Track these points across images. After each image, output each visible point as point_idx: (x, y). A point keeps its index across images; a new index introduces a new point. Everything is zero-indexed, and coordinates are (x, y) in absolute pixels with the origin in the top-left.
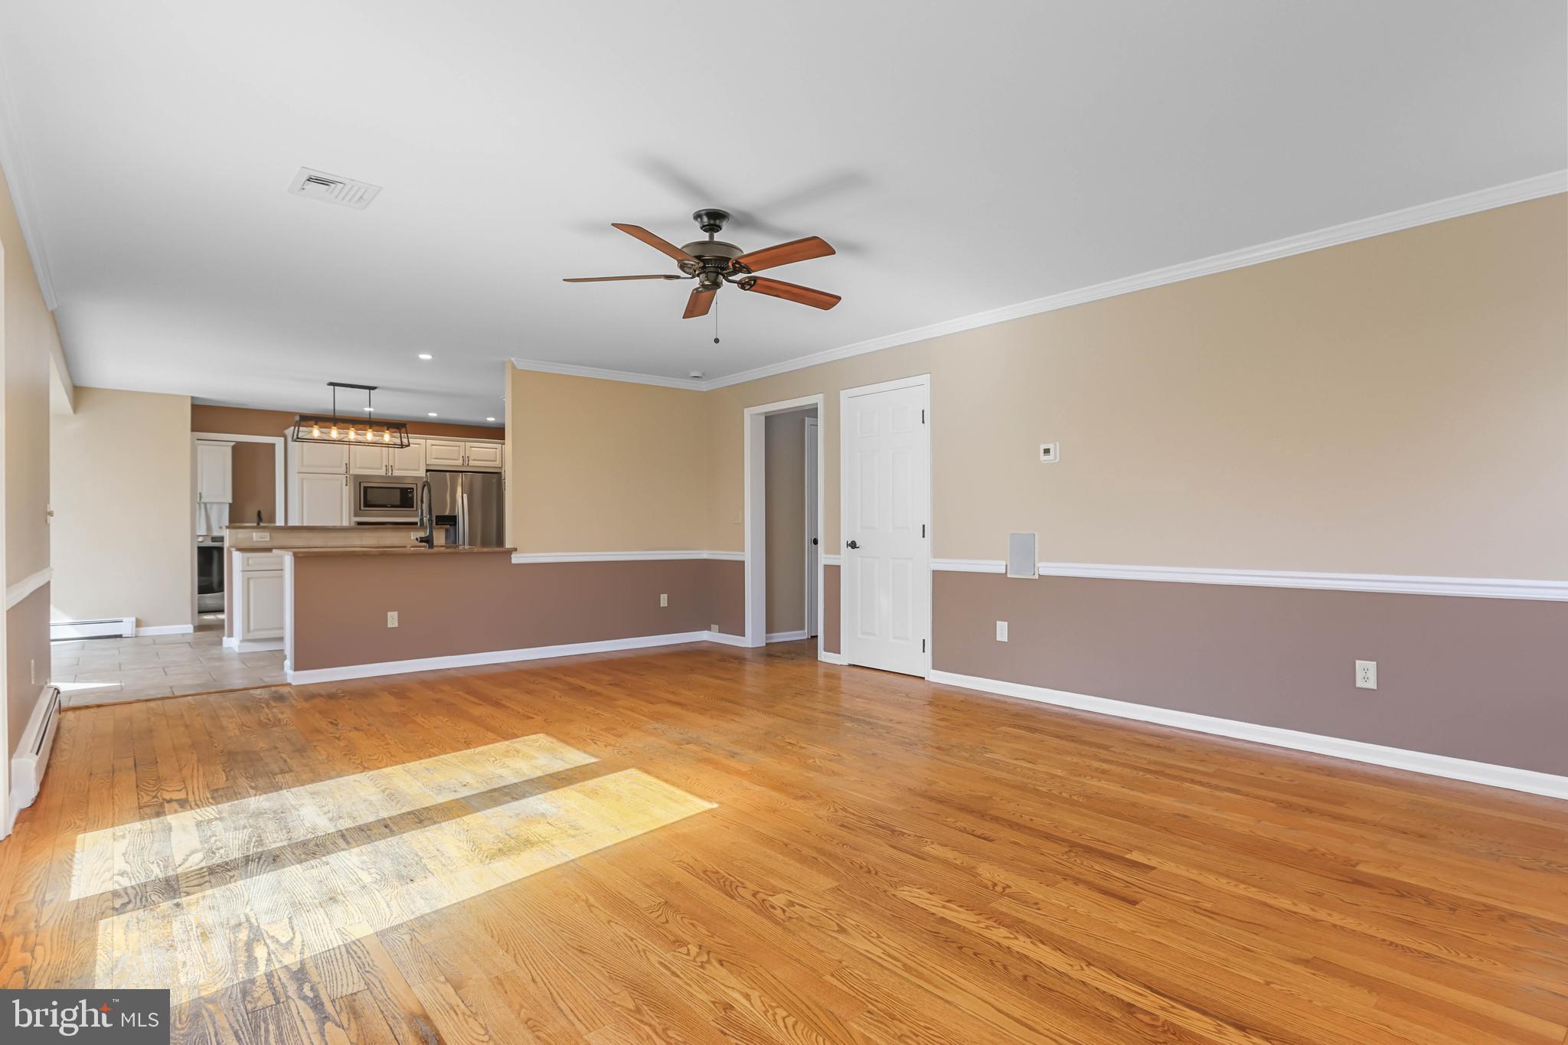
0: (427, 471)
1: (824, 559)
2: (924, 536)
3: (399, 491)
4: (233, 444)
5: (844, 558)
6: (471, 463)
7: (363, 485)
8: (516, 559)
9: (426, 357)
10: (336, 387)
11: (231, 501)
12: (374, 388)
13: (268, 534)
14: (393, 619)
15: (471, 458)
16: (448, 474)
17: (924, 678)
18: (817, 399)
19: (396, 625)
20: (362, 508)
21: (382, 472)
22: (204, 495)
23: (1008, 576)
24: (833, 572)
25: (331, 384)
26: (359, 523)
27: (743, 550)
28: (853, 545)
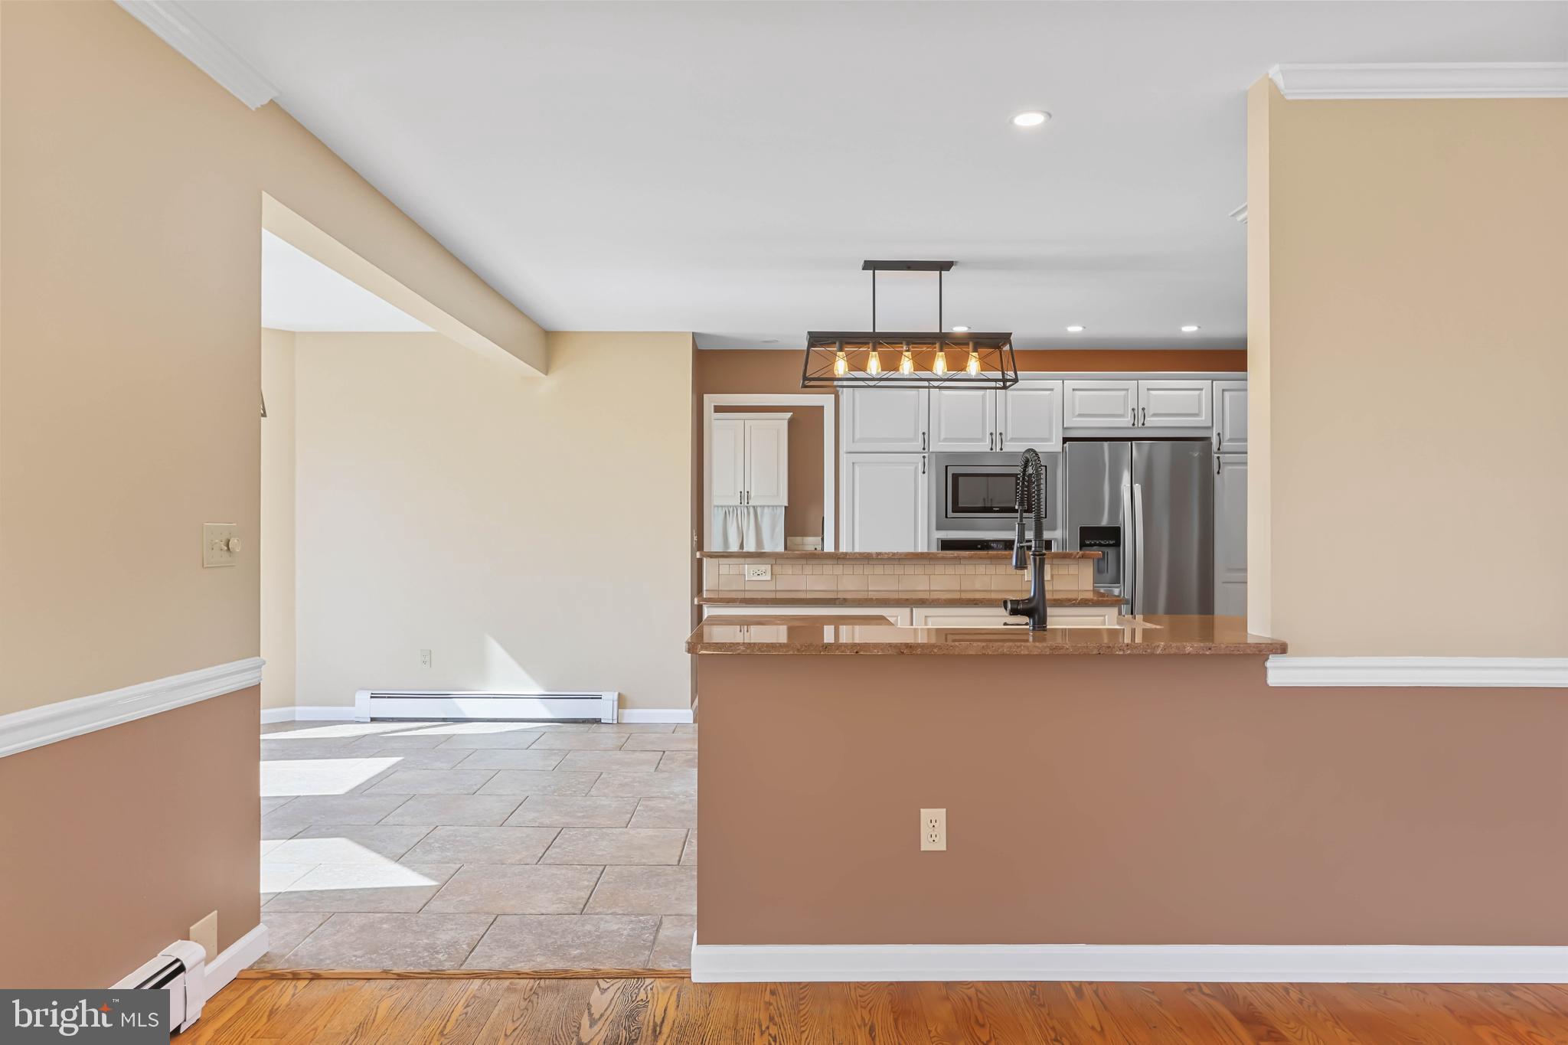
0: (1065, 440)
4: (789, 415)
6: (1151, 421)
7: (951, 471)
8: (1280, 673)
10: (877, 272)
11: (787, 505)
15: (1149, 412)
16: (1106, 444)
19: (941, 845)
20: (950, 514)
21: (984, 447)
22: (752, 494)
25: (871, 265)
26: (947, 545)
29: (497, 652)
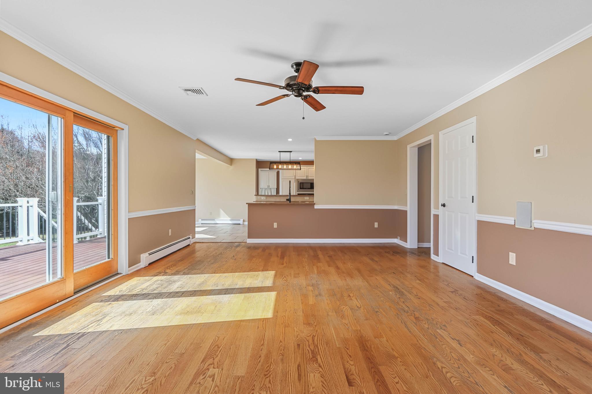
1: (433, 212)
2: (473, 202)
3: (310, 184)
5: (441, 211)
7: (299, 182)
8: (316, 207)
9: (290, 140)
10: (281, 153)
11: (276, 188)
12: (291, 152)
13: (265, 197)
14: (275, 225)
17: (473, 277)
18: (431, 137)
19: (276, 227)
20: (300, 189)
21: (305, 178)
22: (270, 186)
23: (516, 226)
24: (437, 217)
25: (279, 152)
26: (298, 194)
27: (407, 206)
28: (444, 205)
29: (222, 212)
